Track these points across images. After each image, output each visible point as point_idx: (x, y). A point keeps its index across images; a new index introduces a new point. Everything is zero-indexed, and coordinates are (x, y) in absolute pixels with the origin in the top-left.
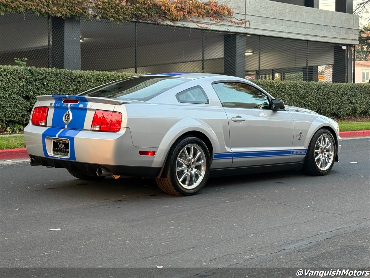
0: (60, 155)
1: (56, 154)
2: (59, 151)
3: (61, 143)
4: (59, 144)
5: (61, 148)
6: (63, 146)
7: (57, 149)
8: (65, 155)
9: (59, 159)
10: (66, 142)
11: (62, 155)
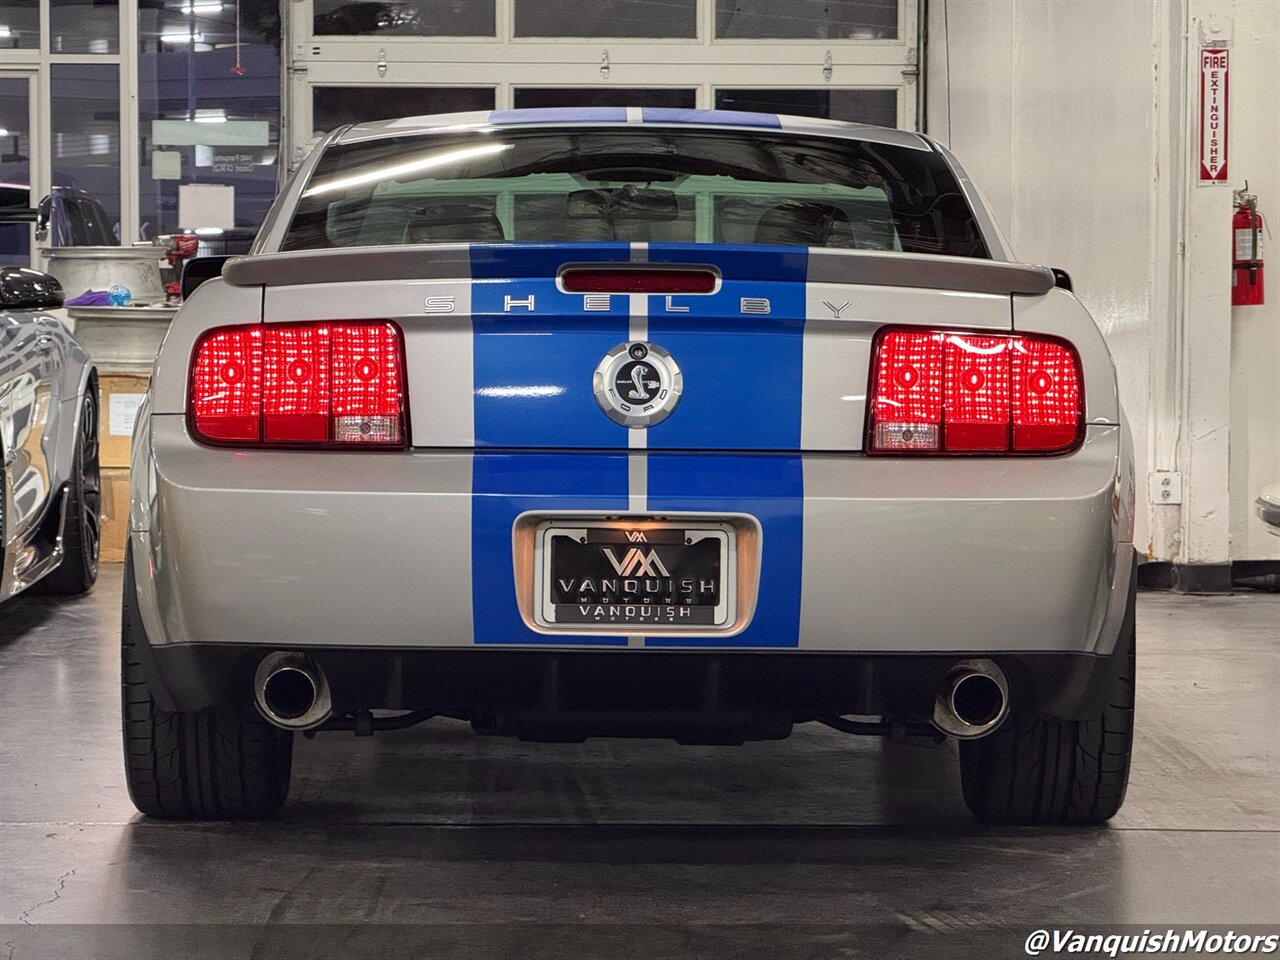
0: (633, 621)
1: (590, 619)
2: (618, 598)
3: (636, 545)
4: (608, 552)
5: (633, 575)
6: (653, 564)
7: (599, 586)
8: (678, 620)
9: (642, 646)
10: (688, 534)
11: (648, 621)
